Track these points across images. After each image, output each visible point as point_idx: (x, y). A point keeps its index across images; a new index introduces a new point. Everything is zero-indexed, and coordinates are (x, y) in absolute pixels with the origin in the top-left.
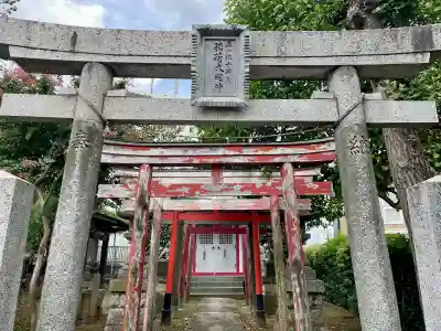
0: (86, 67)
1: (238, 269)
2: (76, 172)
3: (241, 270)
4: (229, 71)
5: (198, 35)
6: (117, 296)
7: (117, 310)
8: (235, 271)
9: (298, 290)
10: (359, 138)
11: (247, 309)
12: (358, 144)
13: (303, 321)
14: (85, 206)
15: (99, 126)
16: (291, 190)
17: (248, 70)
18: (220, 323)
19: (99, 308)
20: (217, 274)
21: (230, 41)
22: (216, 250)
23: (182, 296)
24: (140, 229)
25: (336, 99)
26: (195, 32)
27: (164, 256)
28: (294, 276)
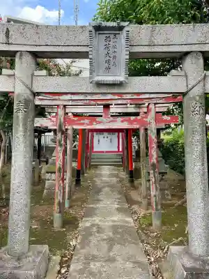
0: (18, 54)
1: (119, 149)
2: (21, 128)
3: (121, 150)
4: (115, 57)
5: (93, 31)
6: (50, 174)
7: (50, 181)
8: (117, 150)
9: (153, 180)
10: (199, 105)
11: (124, 175)
12: (197, 108)
13: (155, 196)
14: (28, 148)
15: (31, 97)
16: (153, 121)
17: (128, 57)
18: (108, 186)
19: (40, 176)
20: (107, 152)
21: (115, 35)
22: (106, 138)
23: (86, 167)
24: (61, 145)
25: (186, 76)
26: (91, 28)
27: (75, 147)
28: (152, 172)
